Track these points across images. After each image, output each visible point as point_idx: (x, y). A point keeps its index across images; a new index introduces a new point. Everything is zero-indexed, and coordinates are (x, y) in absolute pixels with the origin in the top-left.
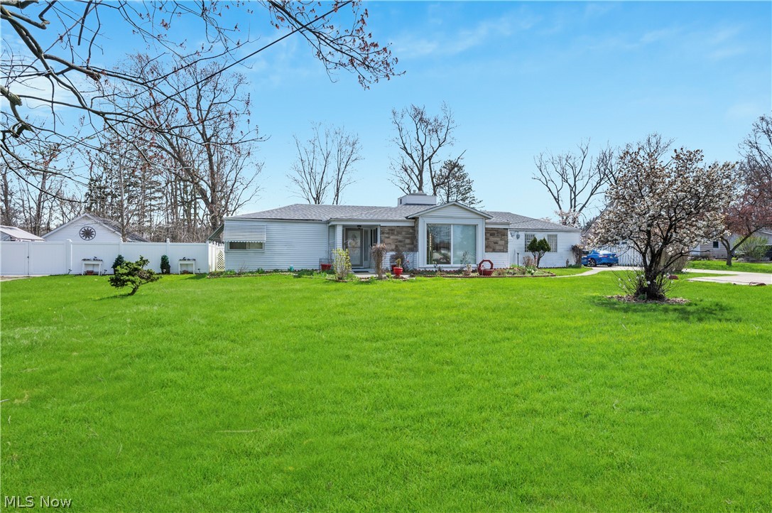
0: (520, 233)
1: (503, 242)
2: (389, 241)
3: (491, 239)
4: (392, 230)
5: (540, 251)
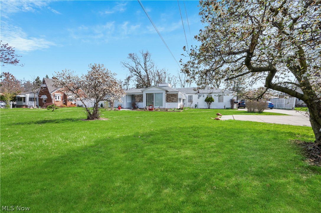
0: (204, 95)
1: (176, 99)
2: (137, 99)
3: (172, 98)
4: (138, 96)
5: (209, 102)
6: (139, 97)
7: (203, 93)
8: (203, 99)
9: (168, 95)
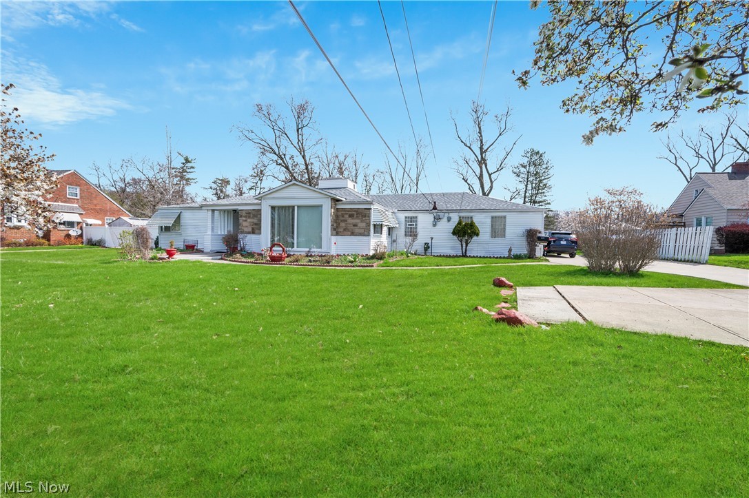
0: (451, 215)
1: (363, 225)
2: (246, 224)
3: (350, 221)
4: (248, 213)
5: (464, 236)
6: (249, 217)
7: (449, 211)
8: (446, 227)
9: (340, 213)
